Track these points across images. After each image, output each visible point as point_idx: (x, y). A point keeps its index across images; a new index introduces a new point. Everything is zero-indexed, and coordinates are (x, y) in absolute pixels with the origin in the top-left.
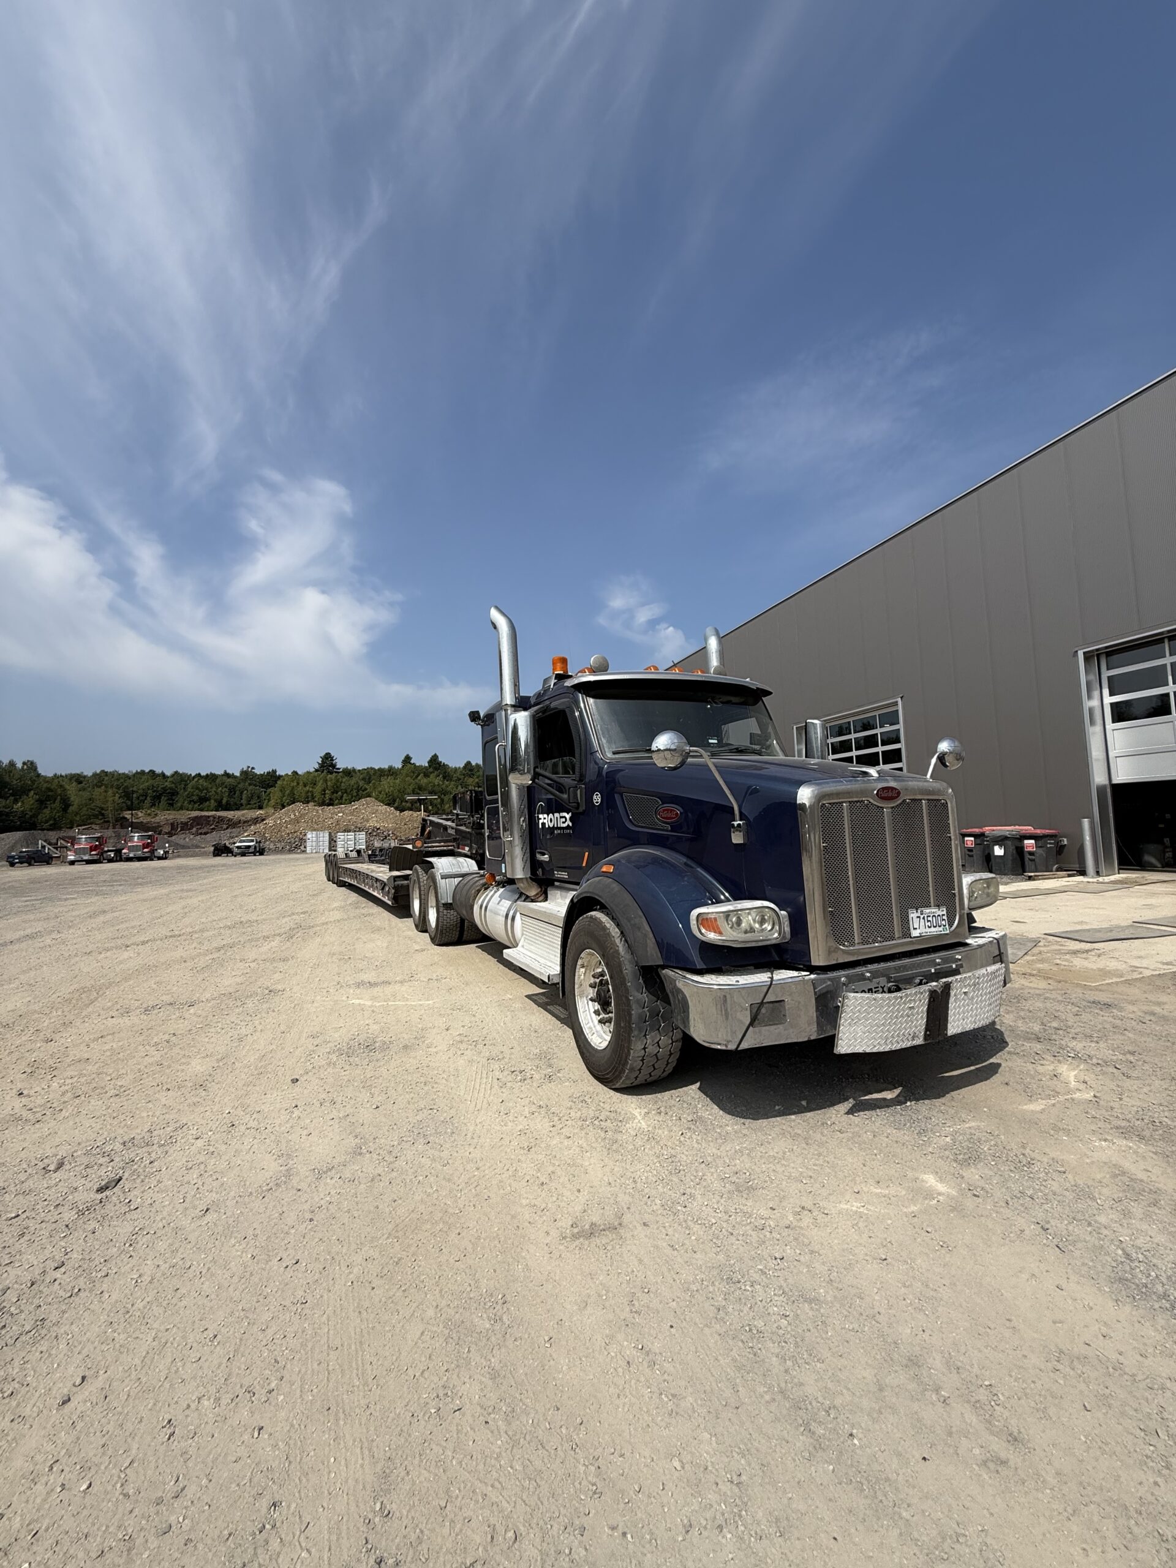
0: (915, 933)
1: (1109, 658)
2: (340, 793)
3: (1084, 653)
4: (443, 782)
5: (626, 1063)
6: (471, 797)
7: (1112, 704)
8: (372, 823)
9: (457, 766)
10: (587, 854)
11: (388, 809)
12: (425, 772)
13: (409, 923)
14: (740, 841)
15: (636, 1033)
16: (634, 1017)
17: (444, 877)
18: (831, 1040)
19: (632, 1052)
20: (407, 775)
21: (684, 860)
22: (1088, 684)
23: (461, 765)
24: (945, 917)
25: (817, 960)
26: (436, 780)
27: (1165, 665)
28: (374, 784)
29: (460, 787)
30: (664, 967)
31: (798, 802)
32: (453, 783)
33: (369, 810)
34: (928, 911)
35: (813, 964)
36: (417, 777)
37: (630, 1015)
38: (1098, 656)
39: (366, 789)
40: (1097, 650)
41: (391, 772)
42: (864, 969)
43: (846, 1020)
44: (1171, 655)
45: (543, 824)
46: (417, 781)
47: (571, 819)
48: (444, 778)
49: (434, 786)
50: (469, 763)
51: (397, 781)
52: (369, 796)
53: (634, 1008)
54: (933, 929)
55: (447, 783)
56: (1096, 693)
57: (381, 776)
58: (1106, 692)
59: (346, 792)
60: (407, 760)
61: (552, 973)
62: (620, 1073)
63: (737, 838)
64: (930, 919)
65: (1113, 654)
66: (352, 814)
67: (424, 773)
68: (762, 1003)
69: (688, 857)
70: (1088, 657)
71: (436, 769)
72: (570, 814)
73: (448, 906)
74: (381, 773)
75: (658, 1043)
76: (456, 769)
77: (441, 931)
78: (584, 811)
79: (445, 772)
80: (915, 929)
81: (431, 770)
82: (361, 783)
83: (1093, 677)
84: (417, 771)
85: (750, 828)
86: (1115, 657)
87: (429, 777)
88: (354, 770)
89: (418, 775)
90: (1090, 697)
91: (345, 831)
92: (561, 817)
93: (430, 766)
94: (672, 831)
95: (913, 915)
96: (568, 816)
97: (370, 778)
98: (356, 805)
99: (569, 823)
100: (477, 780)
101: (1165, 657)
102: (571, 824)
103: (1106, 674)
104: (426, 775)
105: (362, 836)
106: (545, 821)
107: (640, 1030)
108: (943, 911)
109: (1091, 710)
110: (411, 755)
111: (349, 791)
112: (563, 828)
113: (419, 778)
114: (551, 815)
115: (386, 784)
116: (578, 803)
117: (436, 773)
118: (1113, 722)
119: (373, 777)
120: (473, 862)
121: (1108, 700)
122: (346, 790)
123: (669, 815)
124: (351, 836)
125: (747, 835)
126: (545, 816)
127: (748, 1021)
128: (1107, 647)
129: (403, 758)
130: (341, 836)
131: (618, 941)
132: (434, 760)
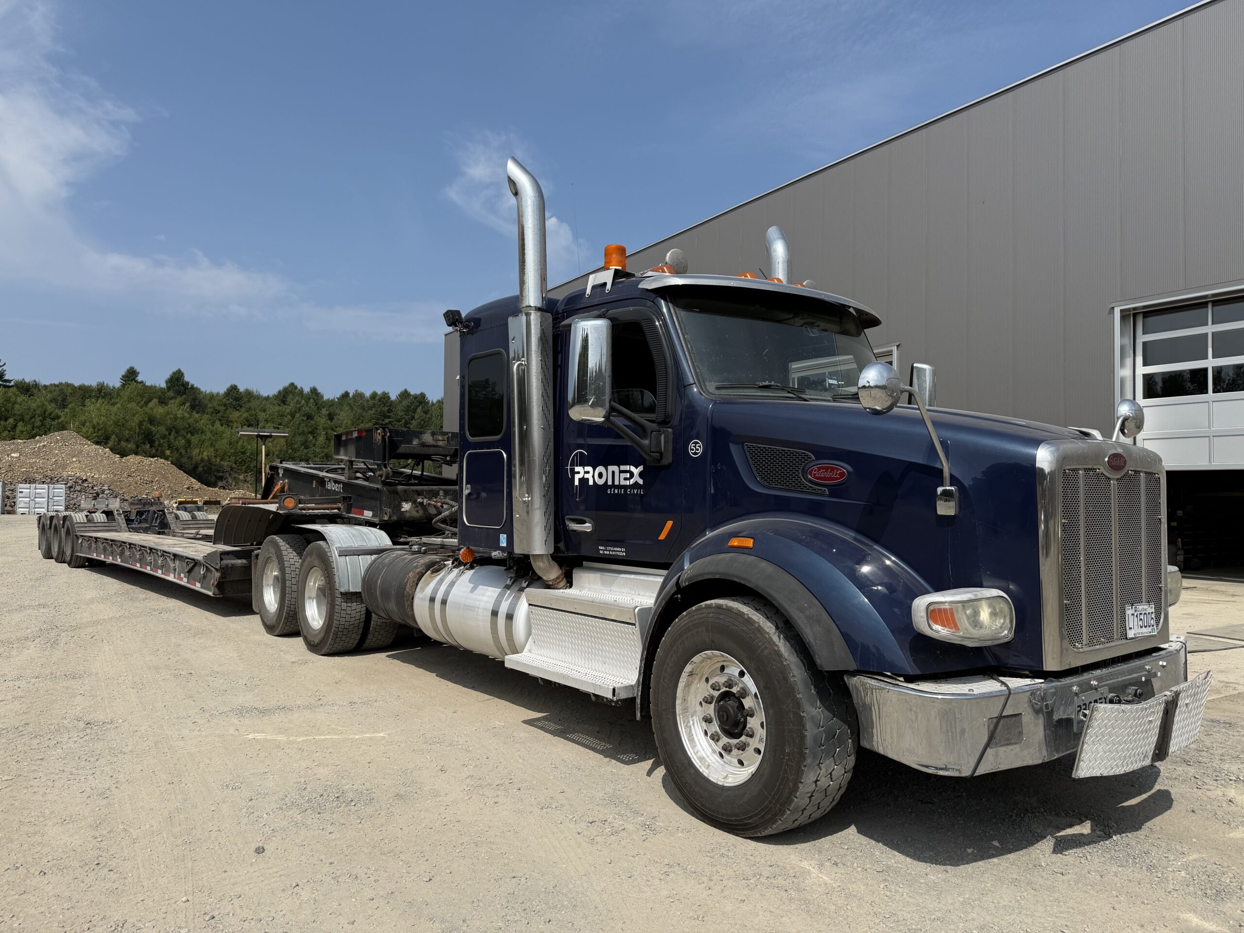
0: (1131, 634)
1: (1146, 319)
2: (11, 420)
3: (1121, 311)
4: (190, 414)
5: (789, 800)
6: (383, 437)
7: (1144, 376)
8: (74, 470)
9: (215, 391)
10: (670, 524)
11: (100, 450)
12: (161, 396)
13: (254, 621)
14: (951, 512)
15: (809, 761)
16: (809, 741)
17: (344, 553)
18: (1070, 761)
19: (801, 786)
20: (130, 400)
21: (853, 534)
22: (1122, 348)
23: (221, 389)
24: (1153, 616)
25: (1051, 664)
26: (177, 409)
27: (1206, 335)
28: (73, 410)
29: (218, 424)
30: (854, 673)
31: (1037, 465)
32: (206, 416)
33: (67, 450)
34: (1141, 607)
35: (1044, 669)
36: (147, 403)
37: (803, 738)
38: (1135, 315)
39: (58, 417)
40: (1134, 309)
41: (102, 392)
42: (1090, 675)
43: (1091, 737)
44: (1213, 324)
45: (584, 481)
46: (147, 409)
47: (641, 475)
48: (193, 407)
49: (176, 418)
50: (233, 389)
51: (114, 409)
52: (63, 428)
53: (808, 727)
54: (1144, 630)
55: (197, 416)
56: (1129, 361)
57: (84, 398)
58: (1139, 360)
59: (23, 420)
60: (131, 375)
61: (617, 685)
62: (775, 815)
63: (946, 509)
64: (1142, 617)
65: (1149, 313)
66: (36, 454)
67: (159, 398)
68: (1000, 717)
69: (858, 531)
70: (1125, 315)
71: (179, 393)
72: (641, 468)
73: (349, 596)
74: (85, 393)
75: (831, 774)
76: (212, 397)
77: (336, 634)
78: (670, 465)
79: (194, 400)
80: (1130, 628)
81: (171, 394)
82: (50, 407)
83: (1128, 341)
84: (148, 394)
85: (964, 496)
86: (1151, 320)
87: (166, 404)
88: (36, 385)
89: (150, 400)
90: (1122, 365)
91: (26, 482)
92: (621, 472)
93: (169, 388)
94: (830, 496)
95: (1129, 611)
96: (636, 471)
97: (64, 400)
98: (43, 441)
99: (637, 479)
100: (246, 415)
101: (1207, 324)
102: (641, 482)
103: (1142, 338)
104: (163, 402)
105: (60, 490)
106: (589, 476)
107: (814, 757)
108: (1151, 609)
109: (1122, 381)
110: (138, 368)
111: (27, 417)
112: (625, 487)
113: (151, 405)
114: (601, 469)
115: (94, 410)
116: (661, 453)
117: (179, 399)
118: (1144, 398)
119: (69, 399)
120: (383, 534)
121: (1142, 370)
122: (22, 415)
123: (828, 475)
124: (42, 489)
125: (963, 505)
126: (589, 469)
127: (985, 739)
128: (1145, 307)
129: (123, 371)
130: (24, 489)
131: (775, 638)
132: (177, 381)
